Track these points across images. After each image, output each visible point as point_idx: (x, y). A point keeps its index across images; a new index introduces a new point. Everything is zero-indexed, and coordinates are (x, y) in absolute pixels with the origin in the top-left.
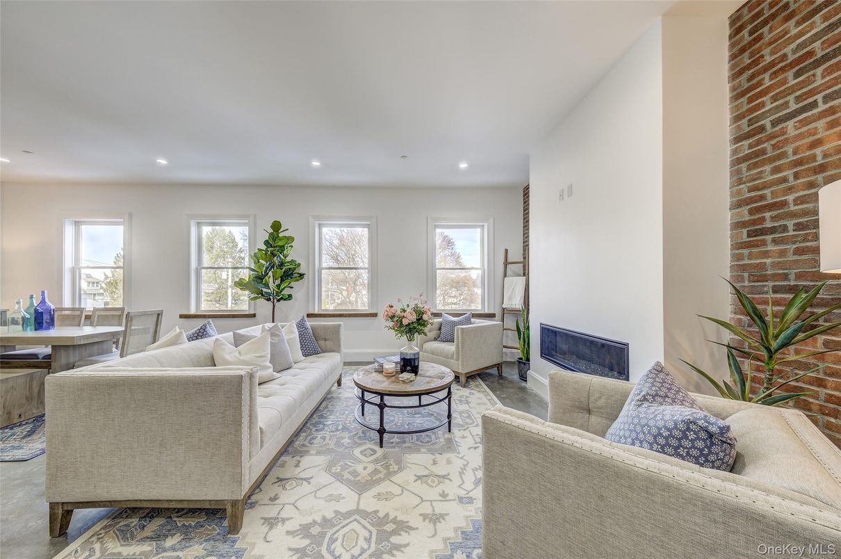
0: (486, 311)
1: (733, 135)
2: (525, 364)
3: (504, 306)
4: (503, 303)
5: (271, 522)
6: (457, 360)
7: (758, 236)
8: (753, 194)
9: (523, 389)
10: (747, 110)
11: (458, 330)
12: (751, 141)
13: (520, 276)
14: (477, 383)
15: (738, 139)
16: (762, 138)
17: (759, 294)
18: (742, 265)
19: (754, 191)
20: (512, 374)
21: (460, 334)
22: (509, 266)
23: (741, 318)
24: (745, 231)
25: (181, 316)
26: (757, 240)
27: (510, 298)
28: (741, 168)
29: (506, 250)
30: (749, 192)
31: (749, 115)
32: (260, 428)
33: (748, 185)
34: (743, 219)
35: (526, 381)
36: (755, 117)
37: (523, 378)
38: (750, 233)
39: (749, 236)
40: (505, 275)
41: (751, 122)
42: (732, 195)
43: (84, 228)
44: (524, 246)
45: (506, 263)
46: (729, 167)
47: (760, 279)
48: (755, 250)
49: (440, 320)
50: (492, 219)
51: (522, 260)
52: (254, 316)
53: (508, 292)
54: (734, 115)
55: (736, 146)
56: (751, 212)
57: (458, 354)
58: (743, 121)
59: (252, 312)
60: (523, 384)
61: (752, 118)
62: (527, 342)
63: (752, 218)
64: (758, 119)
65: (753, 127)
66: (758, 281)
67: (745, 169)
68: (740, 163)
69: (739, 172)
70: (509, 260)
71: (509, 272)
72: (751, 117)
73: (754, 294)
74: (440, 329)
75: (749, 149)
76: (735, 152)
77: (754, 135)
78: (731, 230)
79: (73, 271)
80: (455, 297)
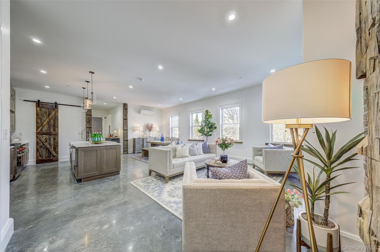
5: (172, 184)
25: (188, 140)
32: (173, 164)
43: (173, 117)
59: (203, 140)
79: (171, 128)
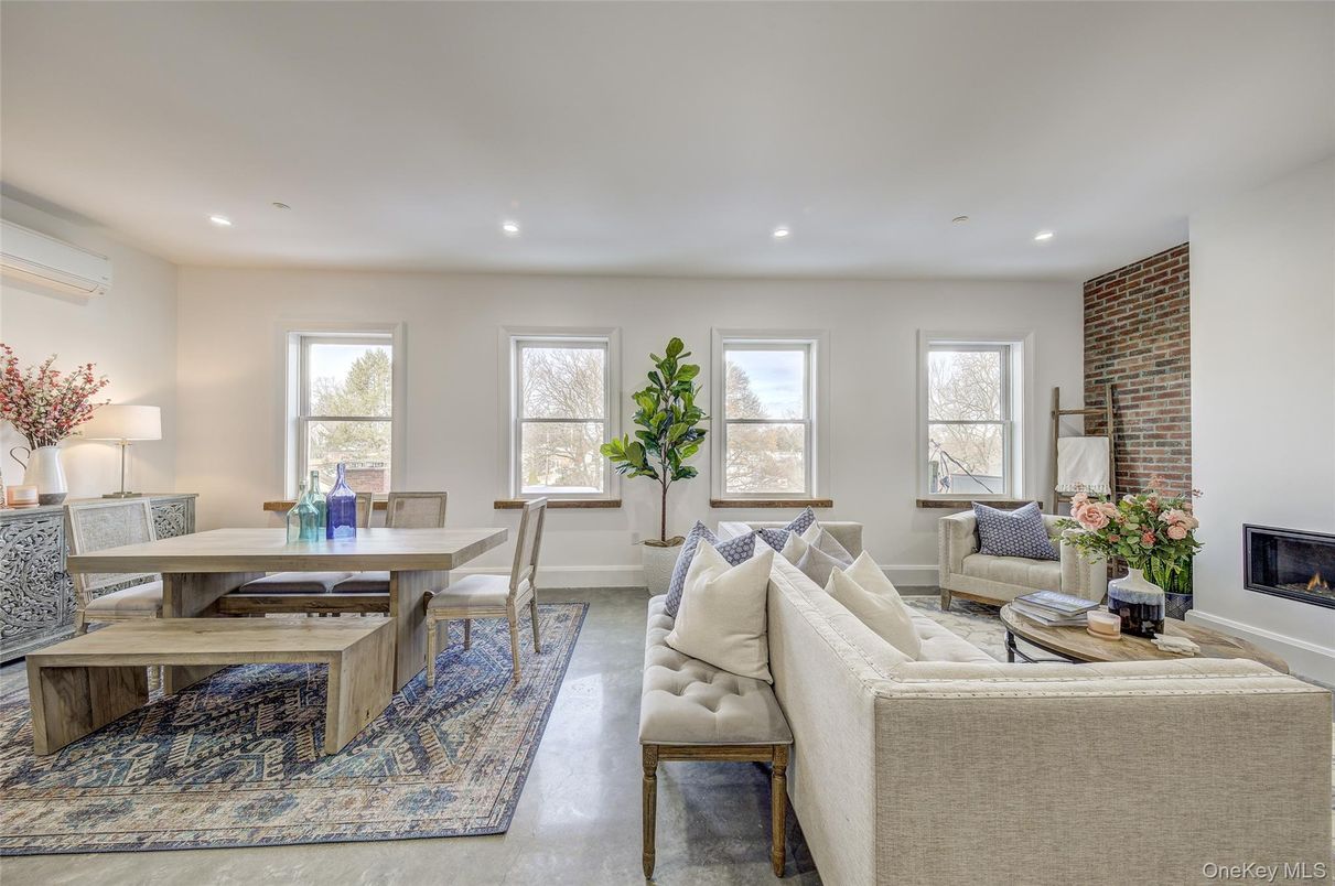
3: (1060, 489)
4: (1056, 484)
22: (1063, 419)
25: (498, 505)
27: (1075, 476)
29: (1057, 390)
40: (1057, 435)
44: (1087, 382)
45: (1056, 414)
50: (1031, 336)
52: (617, 504)
53: (1069, 462)
59: (614, 499)
70: (1063, 410)
71: (1063, 430)
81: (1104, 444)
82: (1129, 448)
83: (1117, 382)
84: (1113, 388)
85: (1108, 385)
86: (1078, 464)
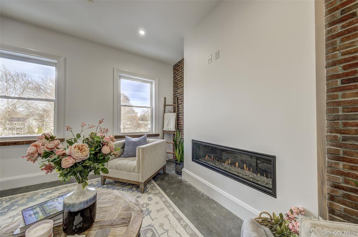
0: (154, 133)
1: (328, 21)
2: (180, 164)
3: (164, 129)
4: (163, 128)
6: (138, 172)
7: (351, 83)
8: (346, 57)
9: (180, 182)
10: (340, 5)
11: (139, 149)
12: (343, 24)
13: (172, 113)
14: (152, 185)
15: (331, 24)
16: (353, 20)
17: (353, 119)
18: (337, 102)
19: (347, 54)
20: (171, 170)
21: (140, 153)
22: (167, 107)
23: (336, 136)
24: (339, 81)
26: (349, 86)
27: (168, 125)
28: (336, 41)
29: (165, 98)
30: (342, 55)
31: (342, 7)
33: (341, 51)
34: (338, 73)
35: (181, 174)
36: (347, 8)
37: (179, 173)
38: (344, 81)
39: (342, 83)
40: (165, 112)
41: (343, 12)
42: (327, 58)
44: (174, 97)
45: (165, 105)
46: (325, 41)
47: (353, 110)
48: (347, 92)
49: (123, 141)
50: (157, 79)
51: (172, 104)
53: (166, 121)
54: (328, 9)
55: (330, 28)
56: (344, 68)
57: (139, 168)
58: (337, 12)
60: (180, 178)
61: (345, 9)
62: (181, 151)
63: (345, 72)
64: (350, 9)
65: (345, 15)
66: (351, 112)
67: (339, 41)
68: (335, 38)
69: (334, 44)
70: (167, 104)
71: (166, 110)
72: (343, 8)
73: (347, 120)
74: (123, 148)
75: (342, 29)
76: (329, 32)
77: (346, 20)
78: (327, 80)
80: (130, 125)
81: (174, 115)
82: (180, 116)
83: (178, 96)
84: (178, 98)
85: (176, 97)
86: (169, 121)
